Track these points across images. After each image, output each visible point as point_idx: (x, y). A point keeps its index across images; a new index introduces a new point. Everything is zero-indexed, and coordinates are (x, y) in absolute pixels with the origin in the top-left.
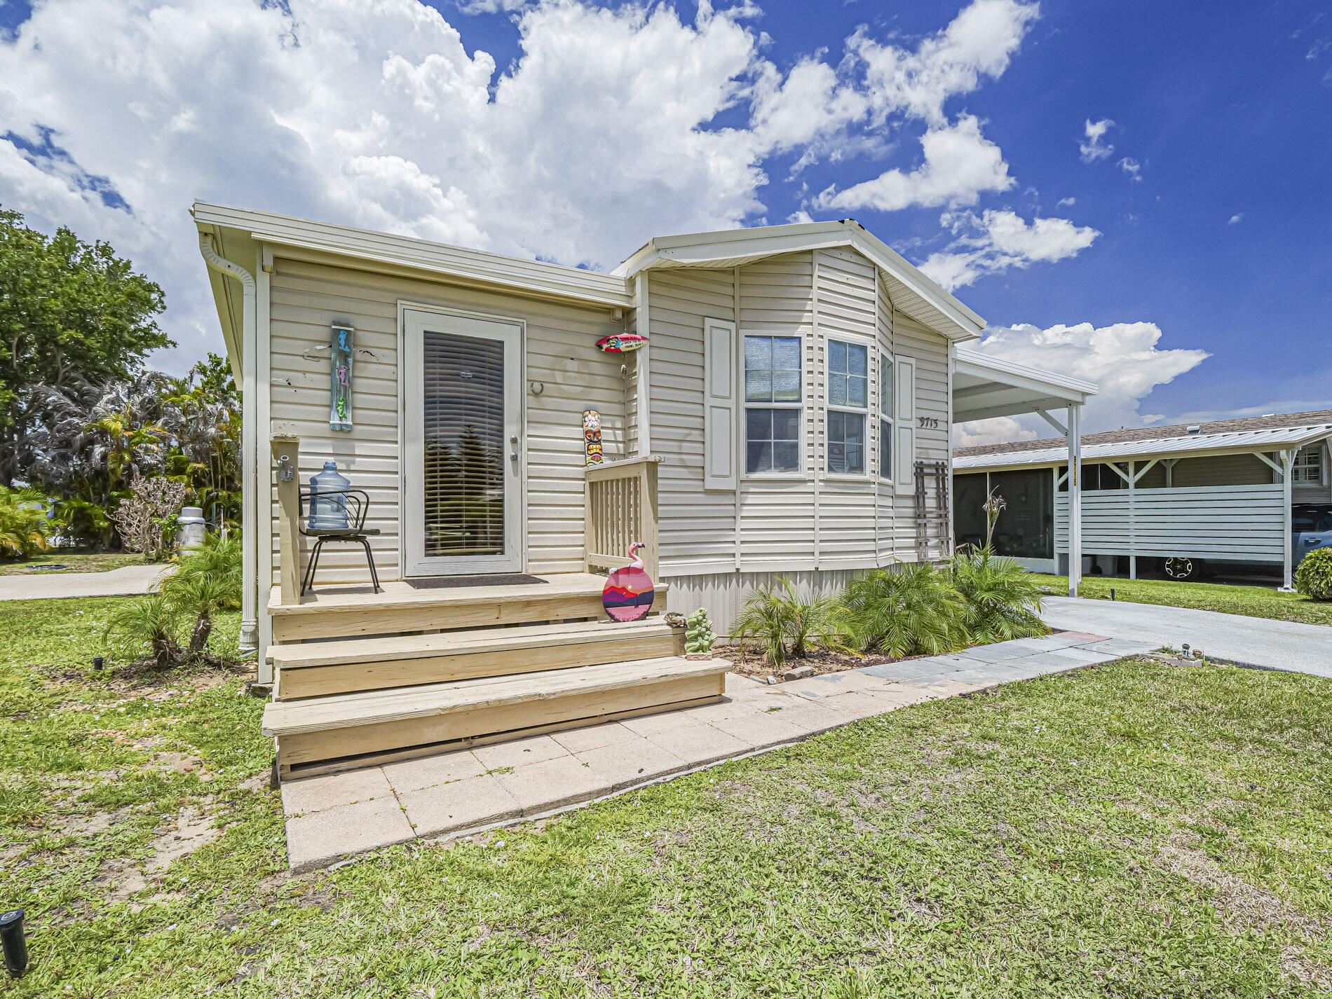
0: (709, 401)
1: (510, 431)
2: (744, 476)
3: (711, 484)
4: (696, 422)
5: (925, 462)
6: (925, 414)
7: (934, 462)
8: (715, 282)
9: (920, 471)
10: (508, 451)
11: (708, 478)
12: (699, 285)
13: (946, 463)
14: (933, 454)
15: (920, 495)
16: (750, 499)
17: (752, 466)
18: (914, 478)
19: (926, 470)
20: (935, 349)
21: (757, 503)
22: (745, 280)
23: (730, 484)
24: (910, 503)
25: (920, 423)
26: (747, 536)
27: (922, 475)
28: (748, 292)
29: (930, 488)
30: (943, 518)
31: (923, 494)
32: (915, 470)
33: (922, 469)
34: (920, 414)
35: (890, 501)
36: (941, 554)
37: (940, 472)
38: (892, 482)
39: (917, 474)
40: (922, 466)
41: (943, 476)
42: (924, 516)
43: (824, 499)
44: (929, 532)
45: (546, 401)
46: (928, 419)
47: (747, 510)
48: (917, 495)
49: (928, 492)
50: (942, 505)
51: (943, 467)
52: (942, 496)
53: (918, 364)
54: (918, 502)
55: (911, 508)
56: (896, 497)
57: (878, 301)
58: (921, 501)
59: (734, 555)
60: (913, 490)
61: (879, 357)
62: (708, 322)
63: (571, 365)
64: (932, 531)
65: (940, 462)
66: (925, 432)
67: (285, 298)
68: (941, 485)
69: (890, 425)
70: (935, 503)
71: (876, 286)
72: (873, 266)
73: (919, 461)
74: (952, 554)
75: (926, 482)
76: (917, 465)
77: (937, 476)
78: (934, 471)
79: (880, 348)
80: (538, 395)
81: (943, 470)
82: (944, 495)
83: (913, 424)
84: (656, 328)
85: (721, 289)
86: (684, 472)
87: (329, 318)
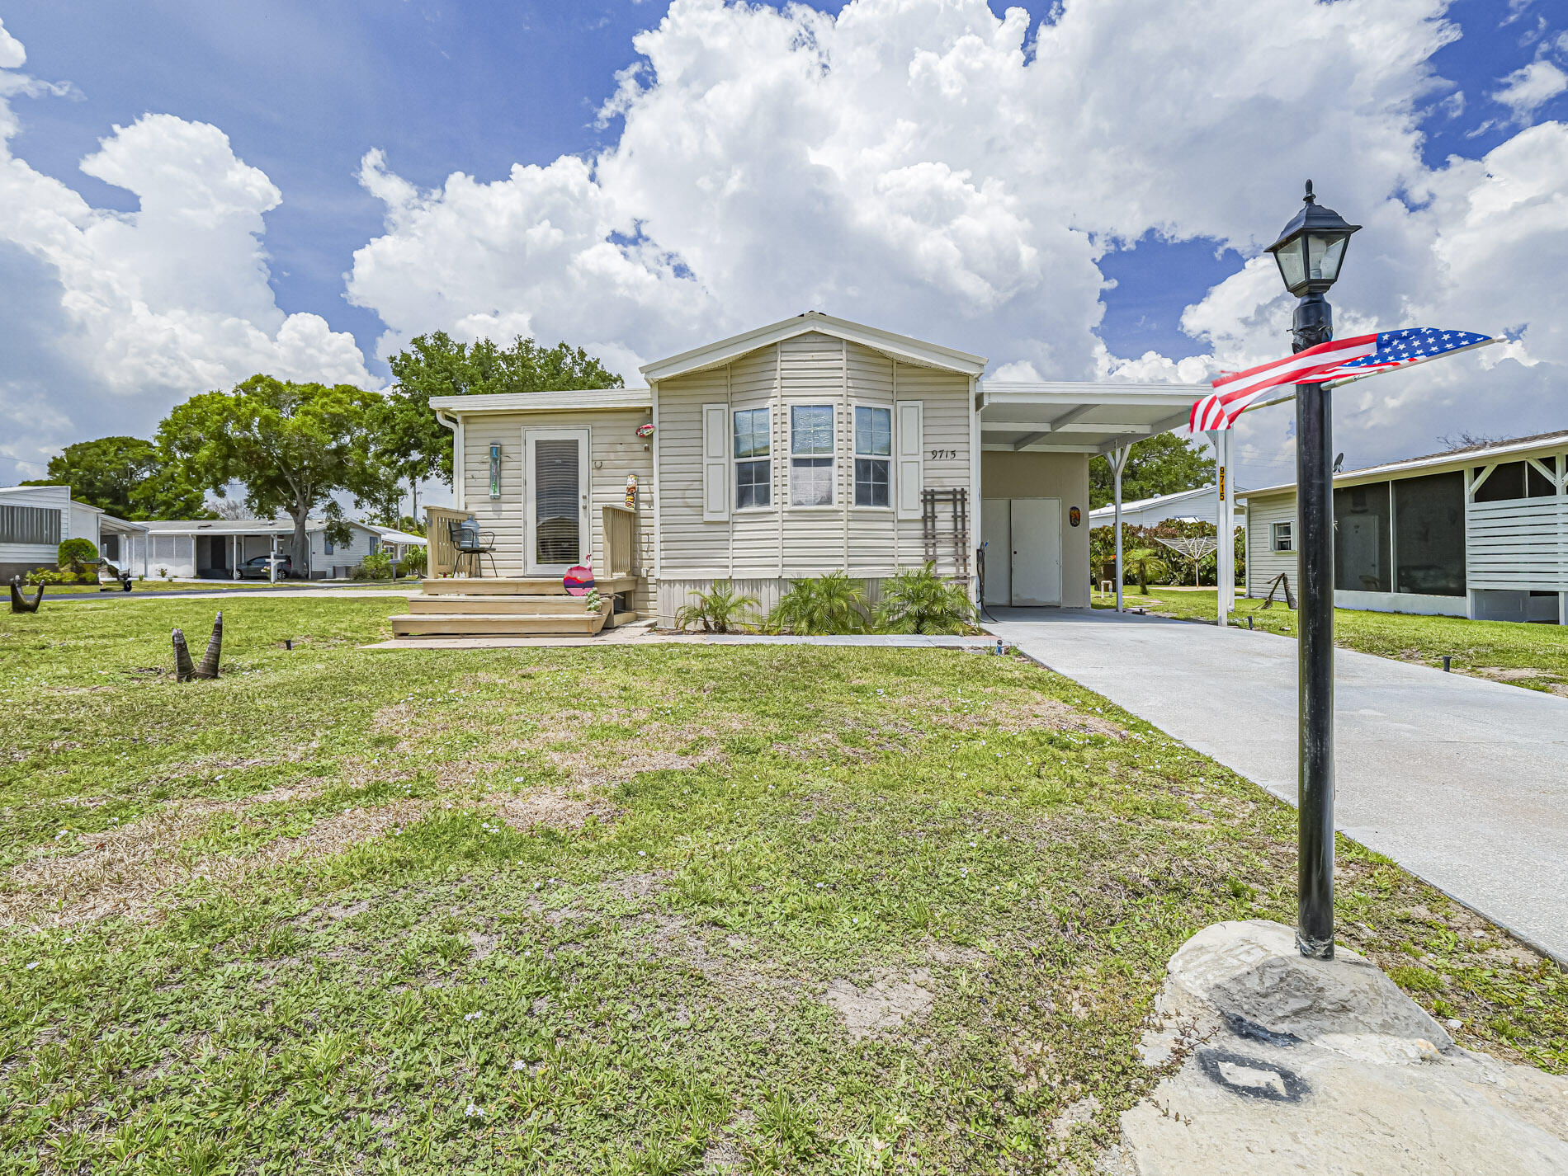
0: (706, 461)
1: (582, 492)
2: (734, 510)
3: (707, 517)
4: (697, 476)
5: (936, 489)
6: (938, 448)
7: (951, 489)
8: (710, 379)
9: (930, 498)
10: (581, 503)
11: (705, 513)
12: (697, 383)
13: (966, 489)
14: (947, 482)
15: (929, 518)
16: (739, 527)
17: (740, 504)
18: (922, 505)
19: (937, 497)
20: (957, 388)
21: (743, 529)
22: (735, 372)
23: (724, 518)
24: (920, 526)
25: (930, 456)
26: (737, 553)
27: (933, 501)
28: (735, 380)
29: (944, 512)
30: (960, 539)
31: (934, 517)
32: (922, 497)
33: (933, 496)
34: (931, 448)
35: (889, 525)
36: (958, 570)
37: (958, 497)
38: (892, 508)
39: (925, 501)
40: (933, 493)
41: (963, 501)
42: (934, 537)
43: (787, 525)
44: (939, 551)
45: (605, 472)
46: (942, 451)
47: (737, 536)
48: (925, 519)
49: (940, 516)
50: (959, 526)
51: (963, 492)
52: (960, 518)
53: (928, 405)
54: (926, 525)
55: (917, 530)
56: (899, 521)
57: (853, 365)
58: (929, 524)
59: (727, 567)
60: (919, 515)
61: (852, 410)
62: (705, 407)
63: (619, 448)
64: (944, 550)
65: (959, 489)
66: (937, 463)
67: (468, 435)
68: (959, 509)
69: (887, 462)
70: (950, 525)
71: (844, 356)
72: (840, 340)
73: (928, 489)
74: (973, 571)
75: (938, 507)
76: (925, 493)
77: (954, 501)
78: (951, 497)
79: (855, 402)
80: (599, 468)
81: (963, 496)
82: (964, 517)
83: (920, 458)
84: (665, 418)
85: (716, 382)
86: (687, 510)
87: (490, 442)
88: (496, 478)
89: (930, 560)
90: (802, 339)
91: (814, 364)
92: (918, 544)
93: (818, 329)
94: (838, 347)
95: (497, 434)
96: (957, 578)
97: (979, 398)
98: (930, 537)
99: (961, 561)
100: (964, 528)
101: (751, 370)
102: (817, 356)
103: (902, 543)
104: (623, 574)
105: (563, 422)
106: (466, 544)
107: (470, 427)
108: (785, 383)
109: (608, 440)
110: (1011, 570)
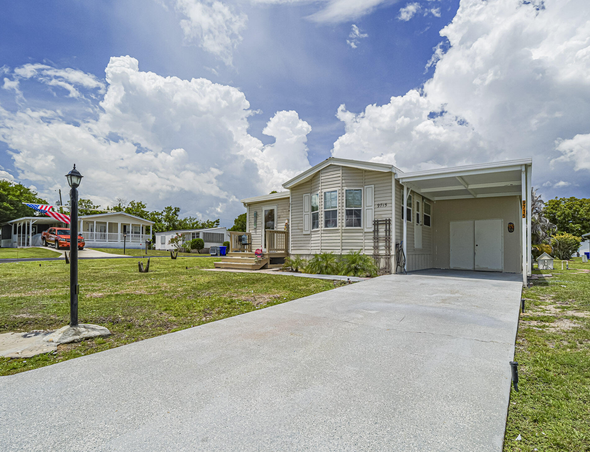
0: (304, 213)
1: (275, 225)
2: (311, 230)
3: (305, 233)
4: (301, 219)
5: (379, 219)
6: (380, 203)
7: (385, 219)
8: (306, 185)
9: (376, 223)
11: (303, 231)
12: (303, 187)
13: (390, 218)
14: (383, 216)
15: (376, 231)
16: (313, 236)
18: (373, 226)
19: (379, 223)
20: (387, 178)
22: (312, 182)
23: (309, 233)
24: (373, 234)
25: (377, 206)
26: (313, 245)
27: (378, 224)
28: (312, 185)
29: (382, 229)
30: (388, 239)
31: (378, 231)
32: (373, 223)
33: (378, 222)
34: (377, 203)
35: (361, 234)
36: (386, 252)
37: (388, 222)
38: (362, 228)
39: (374, 225)
40: (378, 221)
41: (390, 224)
42: (377, 239)
43: (323, 235)
44: (380, 244)
45: (281, 219)
46: (381, 204)
47: (312, 239)
48: (374, 231)
49: (380, 230)
50: (388, 234)
51: (389, 220)
52: (388, 231)
53: (376, 186)
54: (374, 234)
55: (371, 236)
56: (365, 233)
57: (344, 175)
58: (376, 233)
59: (309, 250)
60: (372, 230)
61: (344, 191)
62: (304, 195)
63: (285, 211)
64: (382, 244)
65: (388, 219)
66: (380, 209)
67: (250, 210)
68: (388, 227)
69: (360, 210)
70: (384, 234)
71: (341, 172)
72: (339, 166)
73: (376, 219)
74: (393, 252)
75: (380, 227)
76: (375, 221)
77: (386, 224)
78: (385, 222)
79: (345, 188)
80: (279, 218)
81: (389, 222)
82: (389, 230)
83: (373, 207)
84: (293, 200)
85: (308, 186)
86: (298, 231)
87: (255, 211)
88: (256, 222)
89: (376, 248)
90: (328, 168)
91: (332, 176)
92: (372, 241)
93: (332, 164)
94: (338, 169)
95: (256, 209)
96: (386, 255)
97: (397, 181)
98: (376, 239)
99: (388, 248)
100: (389, 235)
101: (315, 181)
102: (332, 173)
103: (366, 241)
104: (284, 252)
105: (269, 204)
106: (243, 242)
107: (250, 207)
108: (323, 184)
109: (282, 208)
110: (475, 253)
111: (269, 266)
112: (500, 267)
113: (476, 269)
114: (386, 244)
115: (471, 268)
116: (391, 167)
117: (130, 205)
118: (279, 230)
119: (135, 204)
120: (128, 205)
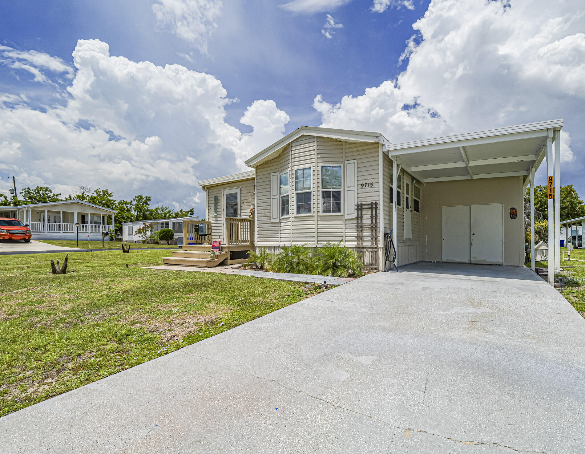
0: (272, 197)
1: (238, 212)
2: (281, 217)
3: (272, 221)
4: (269, 203)
5: (363, 203)
6: (364, 182)
7: (370, 202)
8: (274, 162)
9: (360, 208)
10: (238, 216)
11: (271, 219)
12: (270, 165)
13: (377, 202)
14: (368, 199)
15: (359, 217)
16: (282, 224)
17: (282, 214)
18: (356, 211)
19: (364, 207)
20: (373, 150)
22: (281, 158)
23: (277, 220)
24: (355, 222)
25: (360, 187)
26: (282, 236)
27: (362, 209)
28: (281, 162)
29: (367, 215)
30: (374, 227)
31: (362, 217)
32: (356, 207)
33: (361, 207)
34: (360, 182)
35: (341, 222)
36: (373, 244)
37: (374, 206)
38: (342, 214)
39: (357, 209)
40: (362, 205)
41: (376, 208)
42: (361, 227)
43: (294, 223)
44: (365, 234)
45: (245, 204)
46: (366, 184)
47: (282, 228)
48: (357, 218)
49: (365, 217)
50: (374, 221)
51: (376, 204)
52: (375, 217)
53: (359, 161)
54: (358, 222)
55: (354, 224)
56: (346, 220)
57: (320, 147)
58: (360, 221)
59: (279, 241)
60: (354, 216)
61: (320, 168)
62: (272, 175)
63: (249, 194)
64: (367, 234)
65: (374, 202)
66: (364, 190)
67: (210, 194)
68: (374, 213)
69: (340, 191)
70: (370, 221)
71: (315, 144)
72: (314, 137)
73: (359, 203)
74: (381, 244)
75: (364, 212)
76: (358, 205)
77: (372, 208)
78: (370, 206)
79: (321, 165)
80: (243, 203)
81: (376, 206)
82: (376, 216)
83: (355, 188)
84: (259, 181)
85: (275, 164)
86: (266, 218)
87: (214, 195)
88: (216, 208)
89: (360, 238)
90: (300, 139)
91: (305, 150)
92: (354, 230)
93: (305, 134)
94: (313, 140)
95: (216, 193)
96: (372, 248)
97: (386, 155)
98: (360, 227)
99: (374, 239)
100: (376, 222)
101: (285, 156)
102: (305, 146)
103: (347, 230)
104: (249, 244)
105: (230, 187)
106: (200, 233)
107: (210, 191)
108: (293, 160)
109: (246, 192)
110: (471, 244)
111: (229, 261)
112: (499, 259)
113: (472, 262)
114: (372, 234)
115: (467, 260)
116: (378, 135)
117: (95, 193)
118: (243, 217)
119: (100, 192)
120: (93, 194)
